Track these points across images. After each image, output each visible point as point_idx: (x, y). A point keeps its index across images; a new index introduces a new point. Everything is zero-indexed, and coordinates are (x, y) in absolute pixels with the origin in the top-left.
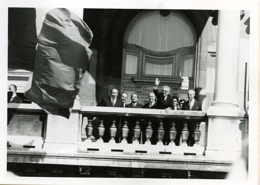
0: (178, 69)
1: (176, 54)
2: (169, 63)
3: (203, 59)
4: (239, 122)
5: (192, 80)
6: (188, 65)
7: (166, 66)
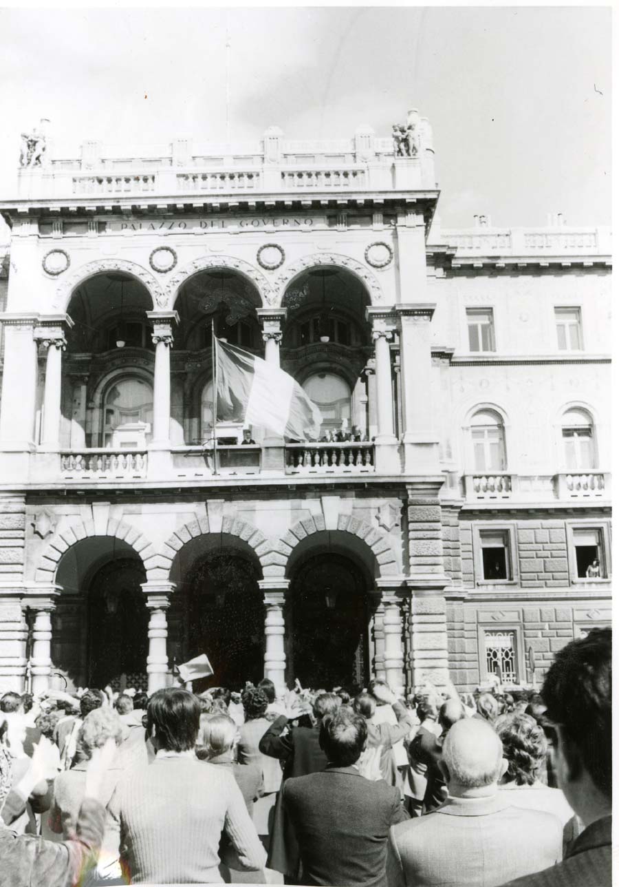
0: (339, 413)
1: (336, 404)
2: (332, 410)
3: (357, 406)
4: (397, 448)
5: (350, 420)
6: (345, 411)
7: (329, 412)
